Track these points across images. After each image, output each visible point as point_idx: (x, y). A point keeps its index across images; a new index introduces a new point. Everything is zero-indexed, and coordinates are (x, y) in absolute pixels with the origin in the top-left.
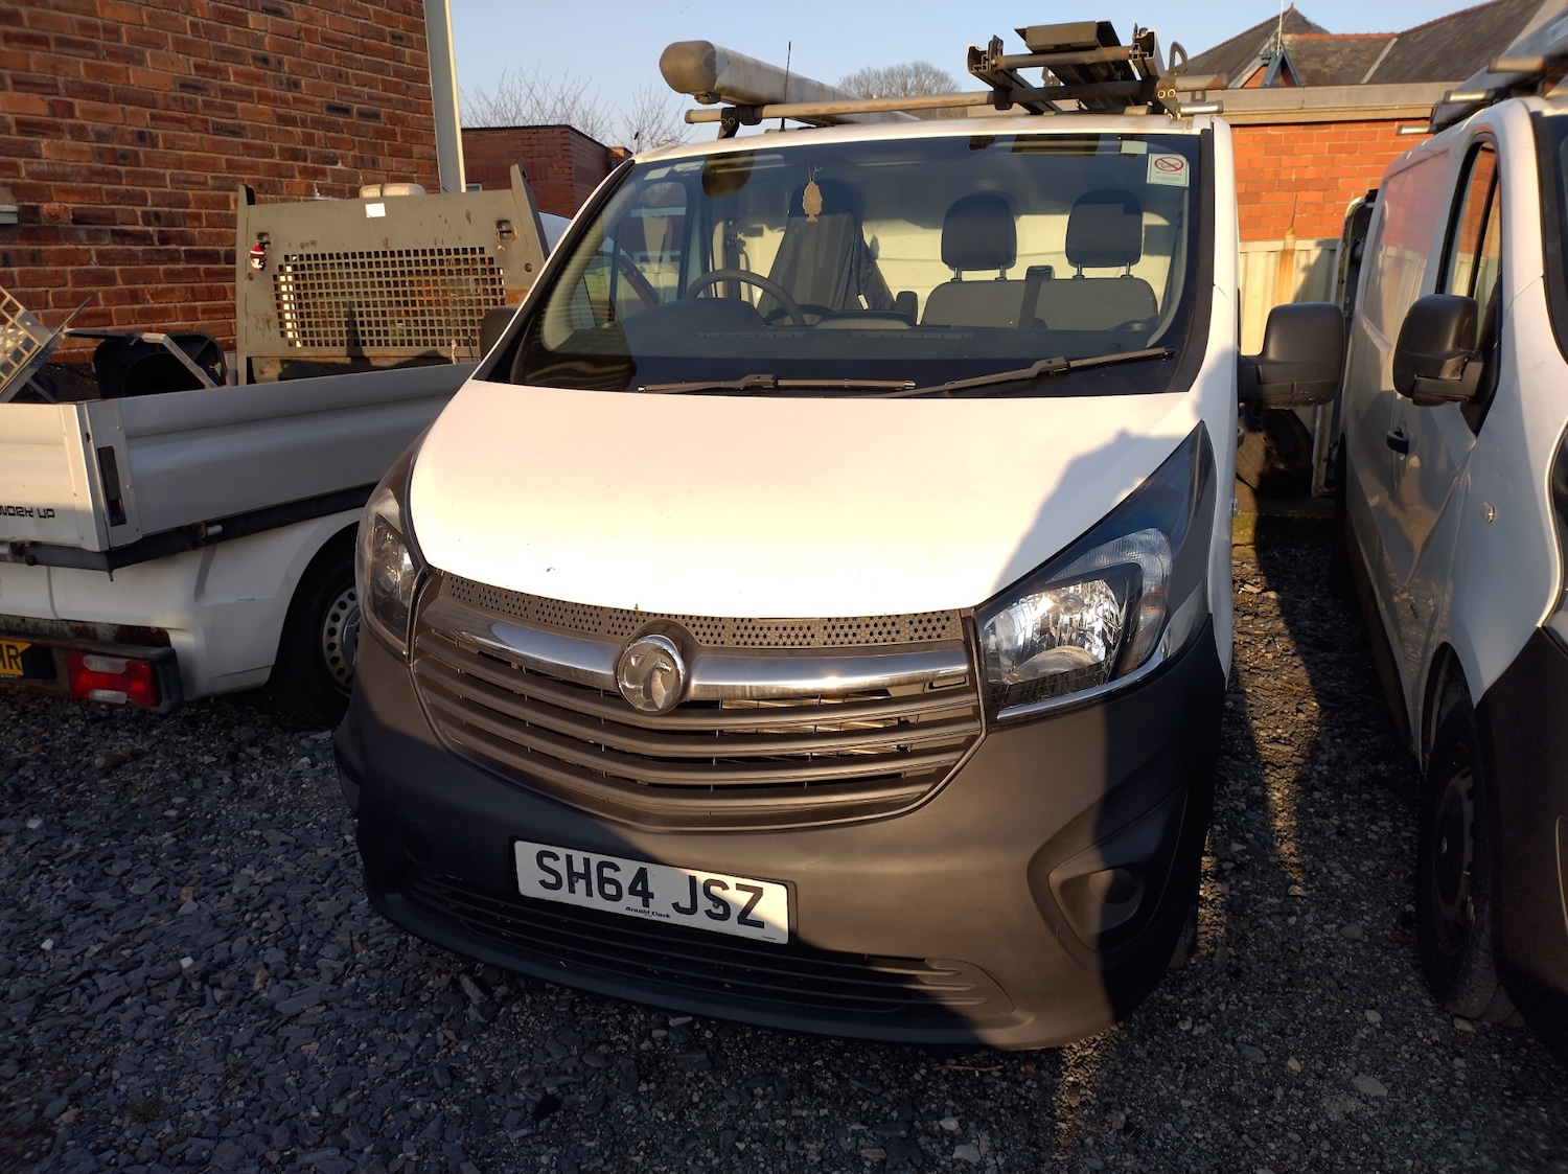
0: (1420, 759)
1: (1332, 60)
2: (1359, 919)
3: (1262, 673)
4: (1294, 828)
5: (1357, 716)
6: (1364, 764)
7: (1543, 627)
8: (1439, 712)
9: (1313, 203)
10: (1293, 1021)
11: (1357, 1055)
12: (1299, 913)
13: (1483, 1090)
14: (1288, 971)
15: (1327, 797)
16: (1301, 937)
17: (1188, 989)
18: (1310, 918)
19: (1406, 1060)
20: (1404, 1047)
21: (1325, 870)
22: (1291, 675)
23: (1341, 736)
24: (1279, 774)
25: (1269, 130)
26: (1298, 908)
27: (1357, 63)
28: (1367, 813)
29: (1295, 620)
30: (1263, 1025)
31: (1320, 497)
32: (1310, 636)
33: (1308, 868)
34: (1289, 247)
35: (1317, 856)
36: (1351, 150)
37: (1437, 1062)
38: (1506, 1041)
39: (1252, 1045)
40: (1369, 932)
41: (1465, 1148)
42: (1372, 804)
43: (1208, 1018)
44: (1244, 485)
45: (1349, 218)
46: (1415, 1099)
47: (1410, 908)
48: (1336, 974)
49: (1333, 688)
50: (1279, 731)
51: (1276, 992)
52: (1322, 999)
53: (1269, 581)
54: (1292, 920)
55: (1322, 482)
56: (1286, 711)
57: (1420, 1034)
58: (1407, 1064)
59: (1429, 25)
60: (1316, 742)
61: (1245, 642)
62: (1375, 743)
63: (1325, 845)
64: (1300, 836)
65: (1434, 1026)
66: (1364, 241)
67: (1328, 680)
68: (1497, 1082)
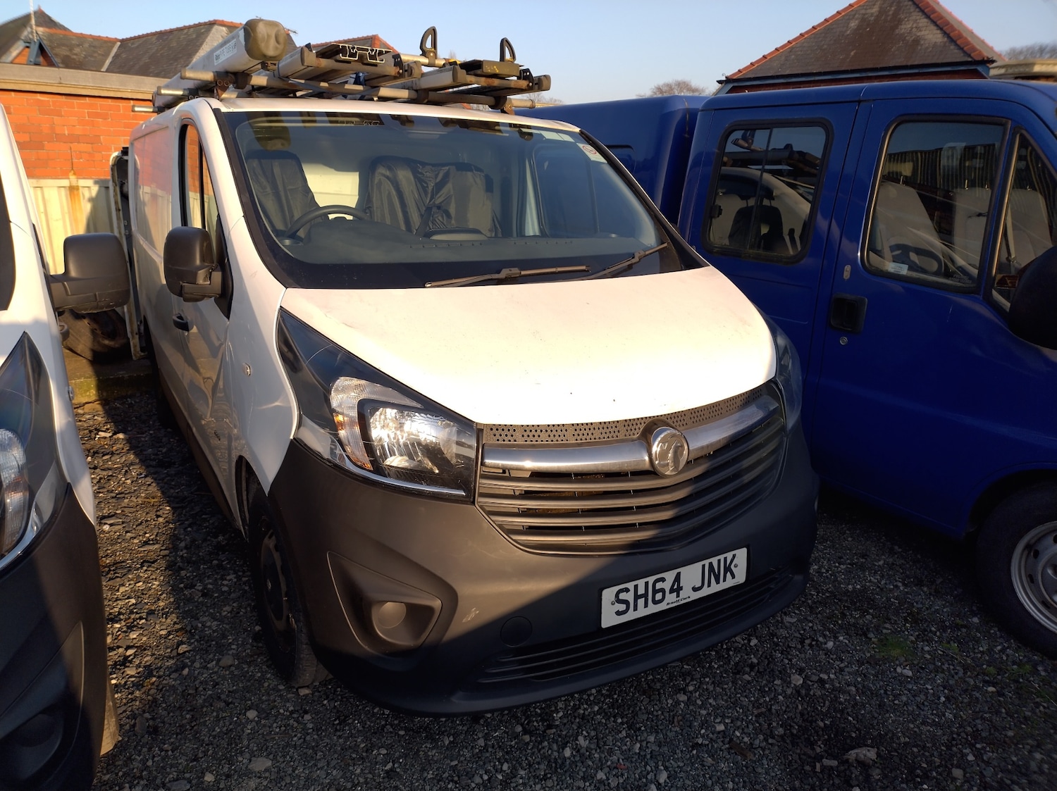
0: (242, 530)
1: (77, 50)
2: (229, 650)
3: (126, 496)
4: (172, 603)
5: (197, 509)
6: (209, 540)
7: (294, 438)
8: (247, 498)
9: (85, 152)
10: (202, 746)
11: (248, 747)
12: (189, 664)
13: (323, 728)
14: (191, 710)
15: (190, 572)
16: (194, 681)
17: (120, 763)
18: (197, 665)
19: (278, 733)
20: (275, 725)
21: (200, 625)
22: (147, 492)
23: (190, 526)
24: (154, 568)
25: (39, 97)
26: (187, 661)
27: (96, 55)
28: (217, 573)
29: (141, 451)
30: (182, 761)
31: (139, 359)
32: (154, 460)
33: (188, 628)
34: (74, 183)
35: (192, 618)
36: (105, 117)
37: (296, 724)
38: (328, 688)
39: (177, 780)
40: (237, 656)
41: (322, 772)
42: (220, 566)
43: (141, 778)
44: (82, 358)
45: (113, 166)
46: (288, 757)
47: (258, 628)
48: (223, 697)
49: (177, 493)
50: (147, 535)
51: (186, 730)
52: (218, 719)
53: (116, 426)
54: (186, 672)
55: (138, 349)
56: (149, 519)
57: (281, 711)
58: (279, 736)
59: (139, 37)
60: (174, 535)
61: (109, 476)
62: (213, 523)
63: (197, 607)
64: (178, 608)
65: (288, 701)
66: (127, 182)
67: (172, 488)
68: (329, 718)
